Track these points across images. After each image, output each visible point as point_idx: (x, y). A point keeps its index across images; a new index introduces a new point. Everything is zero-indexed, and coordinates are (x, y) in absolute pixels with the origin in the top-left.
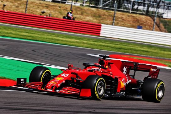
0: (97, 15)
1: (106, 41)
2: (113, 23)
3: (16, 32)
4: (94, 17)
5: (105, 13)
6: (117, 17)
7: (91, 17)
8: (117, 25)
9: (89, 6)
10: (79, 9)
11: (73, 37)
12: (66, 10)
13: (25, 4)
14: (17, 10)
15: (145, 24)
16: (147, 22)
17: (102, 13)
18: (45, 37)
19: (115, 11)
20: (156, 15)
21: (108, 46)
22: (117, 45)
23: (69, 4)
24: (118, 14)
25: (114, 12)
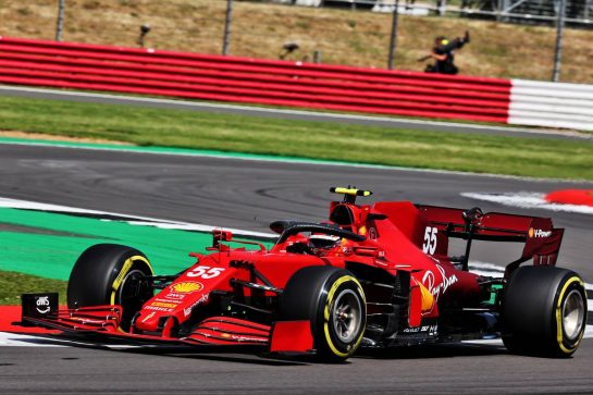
0: (493, 47)
1: (533, 142)
2: (554, 71)
3: (195, 127)
4: (483, 56)
5: (521, 36)
6: (568, 48)
7: (470, 55)
8: (569, 78)
9: (463, 15)
10: (423, 29)
11: (408, 132)
12: (375, 34)
13: (221, 22)
14: (191, 44)
17: (510, 38)
18: (303, 139)
19: (559, 27)
21: (539, 162)
23: (386, 9)
24: (573, 38)
25: (554, 30)
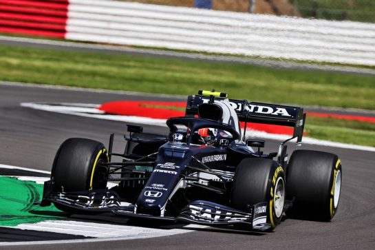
22: (129, 67)
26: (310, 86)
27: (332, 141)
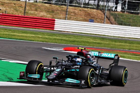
0: (51, 11)
1: (60, 35)
2: (66, 17)
5: (57, 8)
6: (70, 11)
8: (69, 19)
11: (29, 32)
12: (21, 7)
15: (96, 17)
16: (98, 16)
17: (55, 9)
20: (107, 8)
21: (62, 40)
22: (71, 38)
24: (71, 9)
25: (66, 7)
26: (121, 44)
27: (127, 59)
